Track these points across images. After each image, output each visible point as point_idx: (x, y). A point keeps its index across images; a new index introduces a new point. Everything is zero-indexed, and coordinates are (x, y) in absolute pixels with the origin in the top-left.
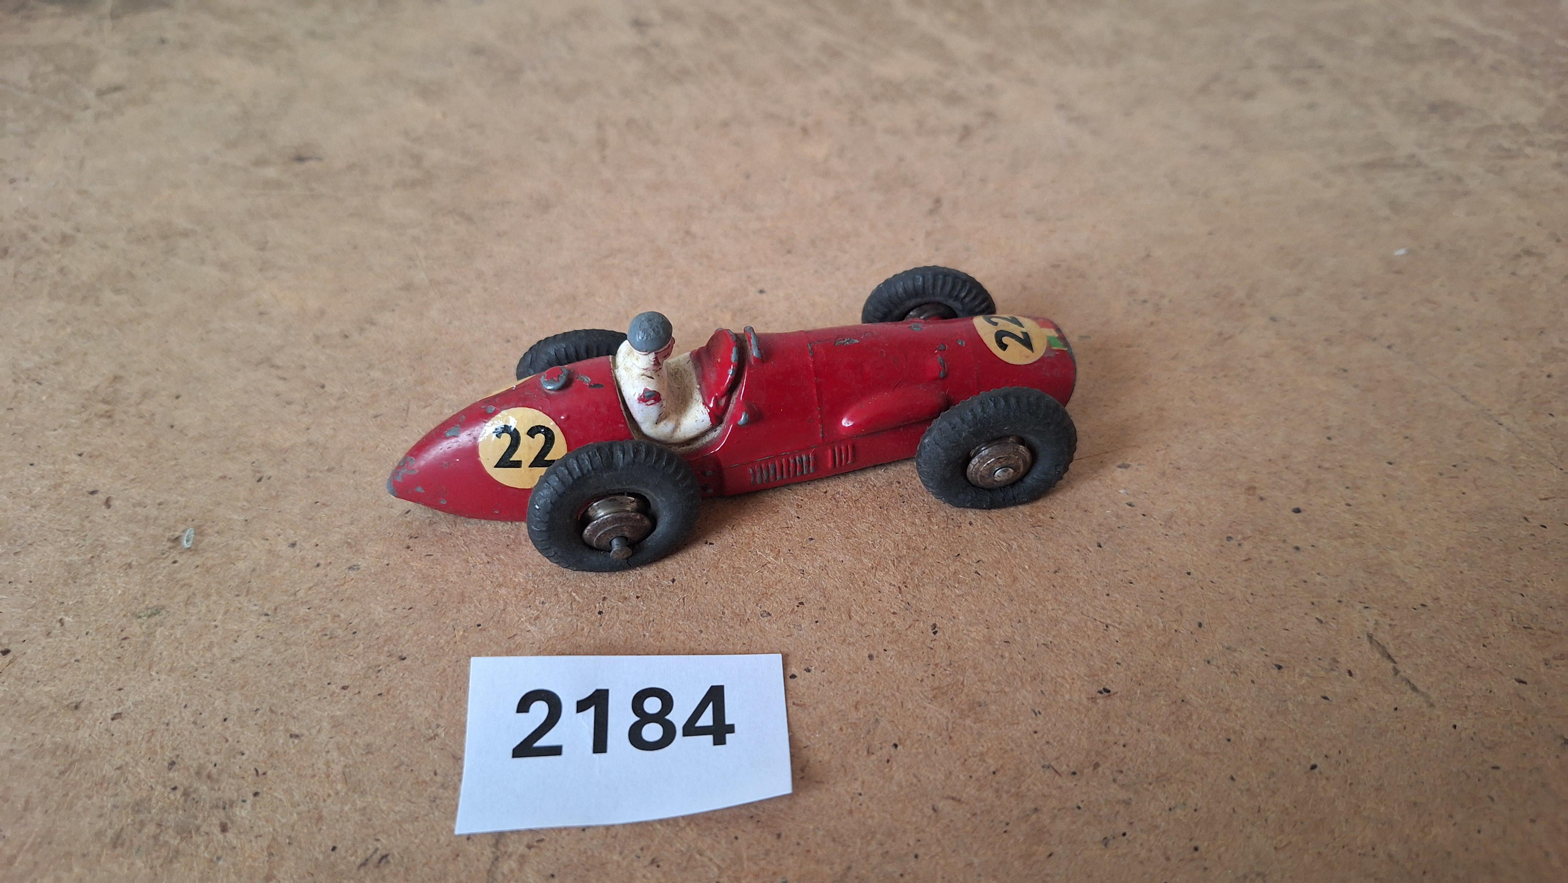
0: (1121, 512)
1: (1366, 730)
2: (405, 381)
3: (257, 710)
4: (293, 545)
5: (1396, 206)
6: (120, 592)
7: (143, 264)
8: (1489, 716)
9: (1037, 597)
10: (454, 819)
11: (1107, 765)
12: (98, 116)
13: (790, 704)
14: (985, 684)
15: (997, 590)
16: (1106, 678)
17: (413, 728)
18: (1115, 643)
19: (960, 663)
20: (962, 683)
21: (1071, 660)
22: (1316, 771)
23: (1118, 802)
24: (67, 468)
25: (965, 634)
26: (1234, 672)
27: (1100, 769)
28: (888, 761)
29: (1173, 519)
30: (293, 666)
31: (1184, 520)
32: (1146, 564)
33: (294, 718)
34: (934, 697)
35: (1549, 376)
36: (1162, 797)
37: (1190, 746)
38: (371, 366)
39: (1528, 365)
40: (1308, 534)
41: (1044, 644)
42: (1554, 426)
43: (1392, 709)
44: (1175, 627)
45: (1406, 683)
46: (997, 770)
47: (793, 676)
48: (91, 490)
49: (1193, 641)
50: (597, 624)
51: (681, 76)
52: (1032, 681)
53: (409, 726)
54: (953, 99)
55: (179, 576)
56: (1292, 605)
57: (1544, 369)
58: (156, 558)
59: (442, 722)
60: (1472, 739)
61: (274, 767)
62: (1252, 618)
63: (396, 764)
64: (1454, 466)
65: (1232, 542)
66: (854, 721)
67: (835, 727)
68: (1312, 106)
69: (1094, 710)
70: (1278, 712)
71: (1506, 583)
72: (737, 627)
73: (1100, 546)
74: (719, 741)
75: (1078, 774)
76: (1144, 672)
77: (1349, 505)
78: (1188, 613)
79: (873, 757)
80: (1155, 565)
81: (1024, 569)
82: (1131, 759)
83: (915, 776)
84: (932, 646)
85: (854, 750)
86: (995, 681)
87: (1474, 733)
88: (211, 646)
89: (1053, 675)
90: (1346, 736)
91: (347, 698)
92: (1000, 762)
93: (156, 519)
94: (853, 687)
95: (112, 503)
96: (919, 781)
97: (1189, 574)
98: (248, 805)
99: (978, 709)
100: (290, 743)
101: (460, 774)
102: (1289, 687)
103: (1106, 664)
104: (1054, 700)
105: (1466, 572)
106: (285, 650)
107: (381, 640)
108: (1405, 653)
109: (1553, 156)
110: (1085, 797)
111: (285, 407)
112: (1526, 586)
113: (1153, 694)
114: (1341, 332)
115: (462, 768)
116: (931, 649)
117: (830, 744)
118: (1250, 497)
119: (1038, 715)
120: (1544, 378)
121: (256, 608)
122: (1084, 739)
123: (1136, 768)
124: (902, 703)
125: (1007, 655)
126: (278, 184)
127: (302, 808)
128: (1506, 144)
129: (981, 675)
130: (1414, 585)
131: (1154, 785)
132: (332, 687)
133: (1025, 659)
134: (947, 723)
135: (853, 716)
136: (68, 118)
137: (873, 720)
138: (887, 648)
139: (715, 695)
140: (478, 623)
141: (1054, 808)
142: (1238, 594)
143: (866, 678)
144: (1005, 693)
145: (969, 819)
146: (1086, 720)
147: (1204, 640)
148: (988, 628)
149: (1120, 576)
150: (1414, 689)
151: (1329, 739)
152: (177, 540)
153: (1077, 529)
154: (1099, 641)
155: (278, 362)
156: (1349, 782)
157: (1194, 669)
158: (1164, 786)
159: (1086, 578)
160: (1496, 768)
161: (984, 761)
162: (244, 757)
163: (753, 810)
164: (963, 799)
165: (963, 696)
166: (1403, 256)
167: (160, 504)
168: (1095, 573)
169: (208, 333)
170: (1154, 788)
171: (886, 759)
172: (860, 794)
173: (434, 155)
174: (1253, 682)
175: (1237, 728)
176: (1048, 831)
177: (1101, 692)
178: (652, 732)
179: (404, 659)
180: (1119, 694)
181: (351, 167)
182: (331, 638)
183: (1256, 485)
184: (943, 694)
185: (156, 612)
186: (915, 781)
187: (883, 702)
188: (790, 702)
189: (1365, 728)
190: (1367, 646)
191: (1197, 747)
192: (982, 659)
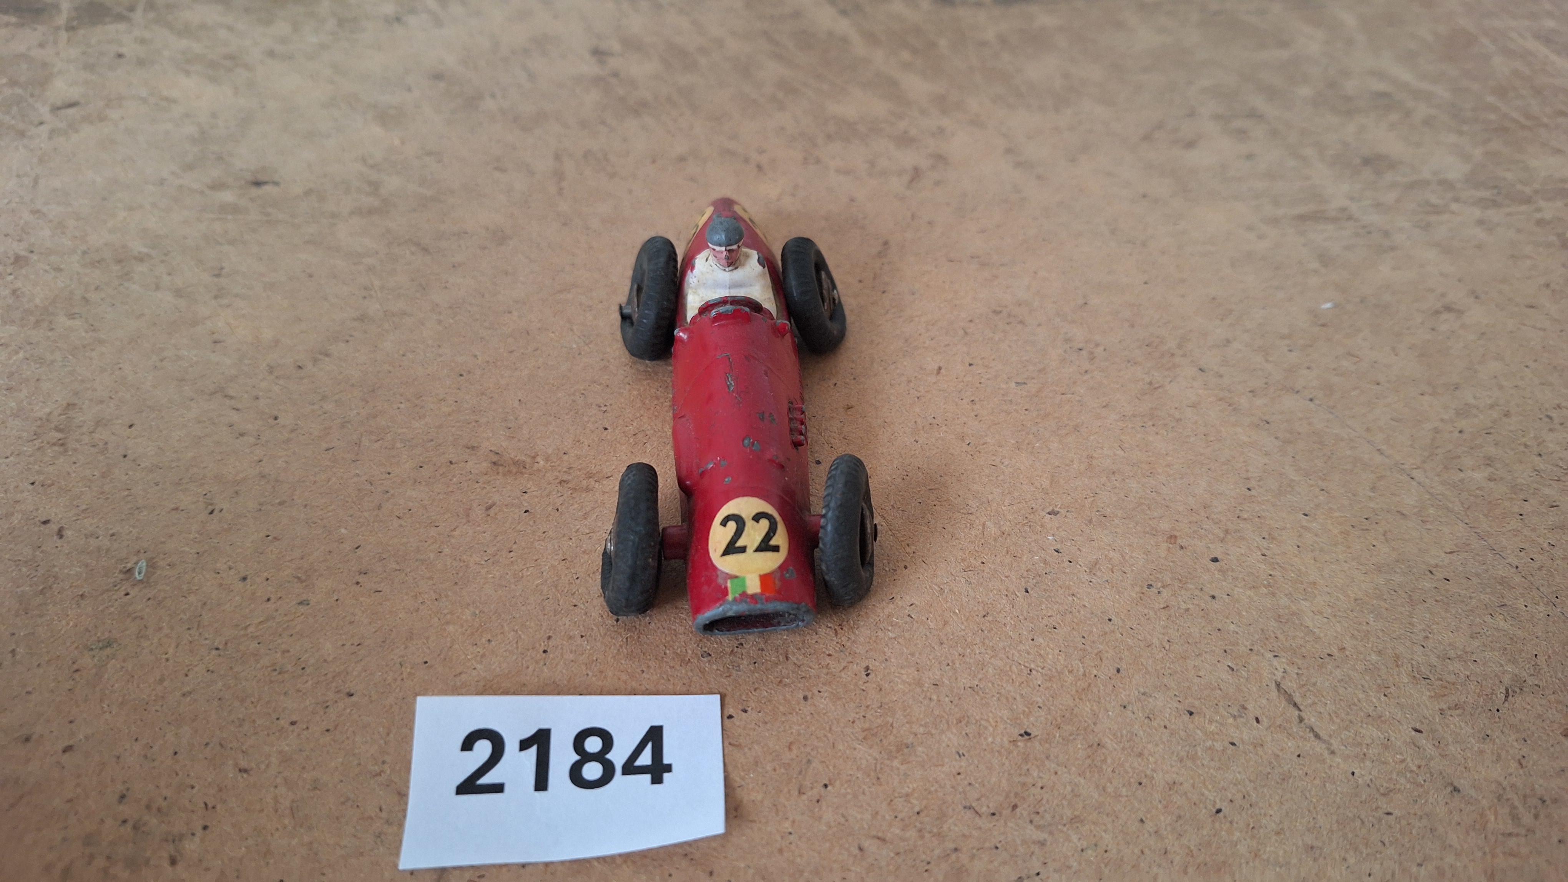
0: (1048, 558)
1: (1270, 776)
2: (358, 414)
3: (207, 744)
4: (244, 579)
5: (1326, 260)
6: (71, 623)
7: (97, 288)
8: (1384, 763)
9: (966, 641)
10: (397, 854)
11: (1025, 806)
12: (52, 133)
13: (726, 744)
14: (913, 726)
15: (928, 634)
16: (1028, 721)
17: (359, 764)
18: (1038, 688)
19: (890, 705)
20: (892, 725)
21: (995, 703)
22: (1221, 814)
23: (1034, 842)
24: (19, 497)
25: (896, 677)
26: (1148, 717)
27: (1018, 810)
28: (818, 801)
29: (1097, 566)
30: (242, 701)
31: (1107, 567)
32: (1069, 610)
33: (243, 752)
34: (864, 738)
35: (1460, 432)
36: (1074, 838)
37: (1104, 789)
38: (324, 398)
39: (1442, 420)
40: (1224, 583)
41: (970, 688)
42: (1462, 481)
43: (1296, 756)
44: (1095, 672)
45: (1310, 731)
46: (922, 811)
47: (730, 717)
48: (44, 519)
49: (1111, 687)
50: (542, 663)
51: (639, 108)
52: (957, 723)
53: (356, 762)
54: (905, 140)
55: (131, 609)
56: (1206, 652)
57: (1455, 425)
58: (108, 590)
59: (388, 758)
60: (1368, 785)
61: (224, 801)
62: (1168, 665)
63: (342, 799)
64: (1366, 519)
65: (1152, 589)
66: (787, 762)
67: (769, 767)
68: (1250, 157)
69: (1015, 753)
70: (1187, 757)
71: (1409, 634)
72: (678, 667)
73: (1027, 592)
74: (657, 780)
75: (997, 814)
76: (1064, 716)
77: (1264, 555)
78: (1107, 658)
79: (804, 797)
80: (1079, 612)
81: (954, 612)
82: (1048, 801)
83: (843, 816)
84: (864, 688)
85: (786, 790)
86: (923, 723)
87: (1371, 780)
88: (162, 680)
89: (977, 718)
90: (1250, 781)
91: (295, 734)
92: (925, 802)
93: (108, 550)
95: (64, 533)
96: (847, 820)
97: (1110, 620)
98: (197, 839)
99: (906, 750)
100: (239, 778)
101: (405, 811)
102: (1199, 732)
103: (1028, 708)
104: (978, 742)
105: (1371, 623)
106: (236, 685)
107: (330, 676)
108: (1310, 701)
109: (1477, 213)
110: (1002, 838)
111: (237, 438)
112: (1427, 637)
113: (1071, 738)
114: (1266, 384)
115: (406, 804)
116: (864, 690)
117: (763, 784)
118: (1171, 546)
119: (962, 757)
120: (1456, 434)
121: (207, 642)
122: (1004, 781)
123: (1052, 809)
124: (833, 743)
125: (935, 697)
126: (235, 209)
127: (250, 842)
128: (1434, 200)
129: (909, 717)
130: (1322, 635)
131: (1067, 826)
132: (282, 722)
133: (951, 702)
134: (876, 764)
135: (787, 756)
136: (22, 134)
137: (805, 761)
138: (821, 690)
139: (655, 735)
140: (425, 659)
141: (973, 848)
142: (1156, 641)
143: (800, 719)
144: (932, 735)
145: (892, 858)
146: (1007, 762)
147: (1121, 685)
148: (918, 671)
149: (1045, 622)
150: (1317, 736)
151: (1235, 784)
152: (130, 571)
153: (1007, 574)
154: (1023, 685)
155: (231, 393)
156: (1251, 826)
157: (1110, 713)
158: (1078, 827)
159: (1013, 623)
160: (1389, 814)
161: (909, 802)
162: (195, 791)
163: (687, 848)
164: (887, 838)
165: (892, 738)
166: (1328, 309)
167: (112, 535)
168: (1021, 617)
169: (162, 360)
170: (1068, 829)
171: (816, 799)
172: (790, 833)
173: (392, 183)
174: (1165, 727)
175: (1148, 772)
176: (967, 870)
177: (1021, 735)
178: (592, 771)
179: (352, 695)
180: (1039, 737)
181: (308, 193)
182: (280, 673)
183: (1177, 534)
184: (873, 735)
185: (109, 644)
186: (842, 820)
187: (816, 743)
188: (726, 742)
189: (1269, 773)
190: (1274, 693)
191: (1110, 789)
192: (911, 701)
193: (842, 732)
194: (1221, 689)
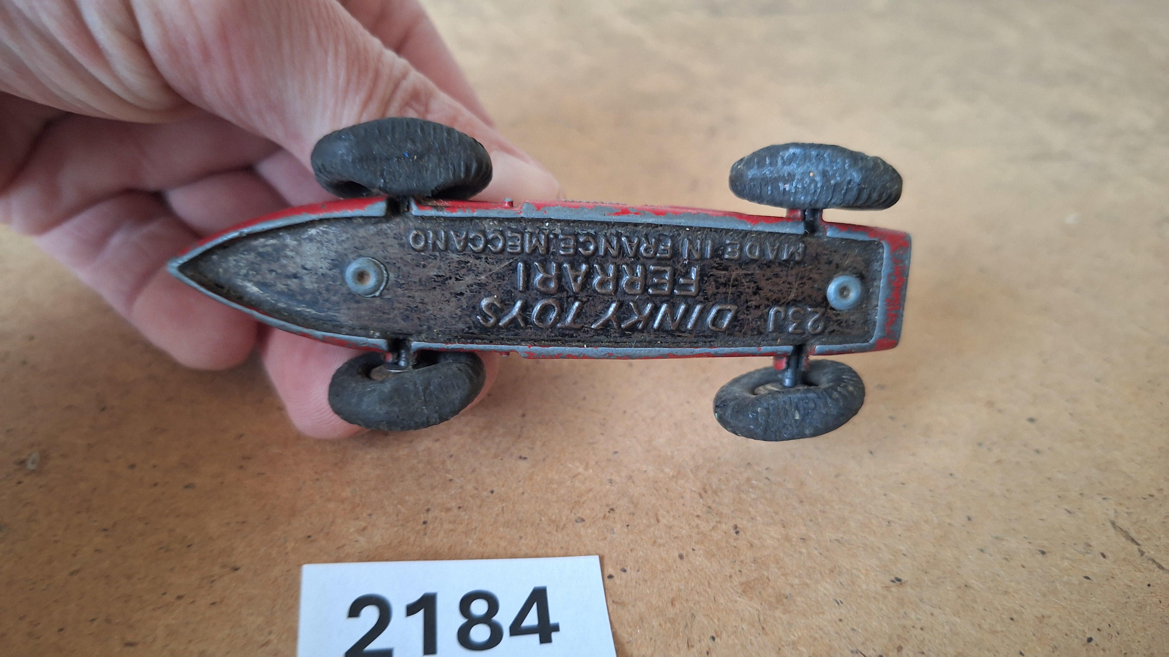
0: (884, 425)
1: (1127, 605)
3: (93, 620)
4: (133, 466)
9: (824, 498)
11: (912, 647)
13: (610, 602)
14: (789, 578)
15: (787, 493)
16: (895, 568)
17: (246, 635)
18: (899, 537)
19: (763, 559)
20: (768, 578)
21: (863, 553)
22: (1092, 643)
25: (764, 533)
26: (1006, 559)
27: (904, 651)
28: (708, 653)
29: (929, 430)
30: (129, 578)
31: (939, 430)
32: (913, 467)
33: (130, 626)
34: (744, 591)
37: (980, 626)
40: (1044, 439)
41: (836, 540)
43: (1146, 586)
44: (948, 521)
45: (1152, 563)
47: (610, 577)
49: (966, 534)
50: (422, 533)
52: (830, 574)
53: (242, 633)
55: (23, 496)
56: (1042, 499)
59: (274, 629)
62: (1012, 511)
65: (983, 447)
66: (672, 616)
67: (655, 623)
69: (890, 597)
70: (1049, 592)
72: (554, 532)
73: (871, 453)
74: (546, 639)
76: (928, 562)
77: (1072, 414)
78: (957, 508)
79: (694, 650)
80: (922, 469)
81: (808, 474)
82: (930, 641)
84: (735, 544)
85: (675, 643)
86: (797, 574)
88: (50, 561)
89: (848, 567)
90: (1112, 611)
91: (181, 608)
92: (814, 649)
93: (3, 444)
94: (667, 584)
97: (951, 475)
99: (785, 600)
100: (125, 652)
102: (1054, 569)
103: (894, 556)
104: (852, 590)
106: (123, 563)
107: (216, 552)
108: (1145, 536)
113: (939, 581)
116: (735, 547)
117: (651, 639)
118: (990, 410)
119: (841, 604)
121: (96, 524)
122: (885, 625)
123: (935, 648)
124: (714, 598)
125: (804, 550)
129: (783, 570)
130: (1139, 479)
132: (168, 597)
133: (821, 554)
134: (758, 615)
135: (671, 612)
137: (689, 615)
138: (695, 548)
139: (539, 597)
140: (308, 534)
142: (996, 491)
143: (678, 576)
144: (808, 585)
146: (884, 607)
147: (975, 532)
148: (784, 527)
149: (892, 479)
150: (1160, 567)
151: (1098, 614)
152: (23, 462)
154: (884, 536)
157: (970, 557)
159: (864, 481)
161: (797, 649)
165: (770, 590)
167: (9, 431)
168: (870, 476)
171: (706, 651)
174: (1023, 566)
175: (1018, 608)
177: (893, 581)
178: (480, 634)
179: (237, 569)
180: (909, 583)
182: (166, 551)
184: (751, 588)
187: (697, 597)
188: (609, 600)
189: (1126, 603)
190: (1112, 531)
191: (986, 626)
192: (782, 555)
193: (721, 586)
194: (1063, 530)
